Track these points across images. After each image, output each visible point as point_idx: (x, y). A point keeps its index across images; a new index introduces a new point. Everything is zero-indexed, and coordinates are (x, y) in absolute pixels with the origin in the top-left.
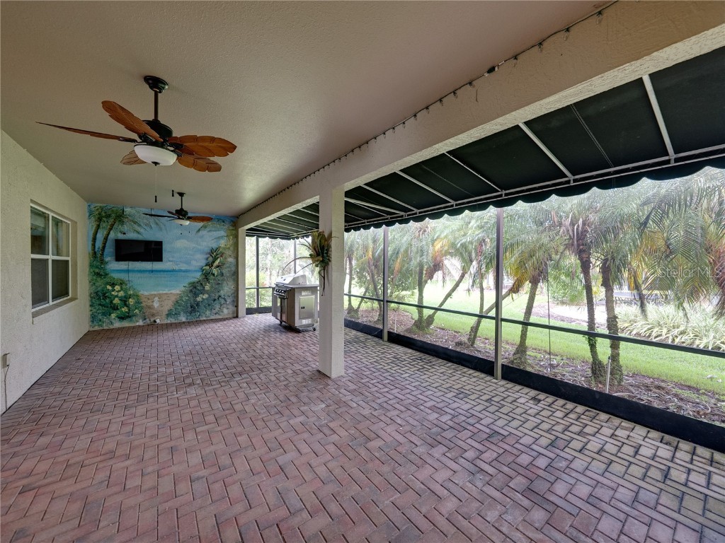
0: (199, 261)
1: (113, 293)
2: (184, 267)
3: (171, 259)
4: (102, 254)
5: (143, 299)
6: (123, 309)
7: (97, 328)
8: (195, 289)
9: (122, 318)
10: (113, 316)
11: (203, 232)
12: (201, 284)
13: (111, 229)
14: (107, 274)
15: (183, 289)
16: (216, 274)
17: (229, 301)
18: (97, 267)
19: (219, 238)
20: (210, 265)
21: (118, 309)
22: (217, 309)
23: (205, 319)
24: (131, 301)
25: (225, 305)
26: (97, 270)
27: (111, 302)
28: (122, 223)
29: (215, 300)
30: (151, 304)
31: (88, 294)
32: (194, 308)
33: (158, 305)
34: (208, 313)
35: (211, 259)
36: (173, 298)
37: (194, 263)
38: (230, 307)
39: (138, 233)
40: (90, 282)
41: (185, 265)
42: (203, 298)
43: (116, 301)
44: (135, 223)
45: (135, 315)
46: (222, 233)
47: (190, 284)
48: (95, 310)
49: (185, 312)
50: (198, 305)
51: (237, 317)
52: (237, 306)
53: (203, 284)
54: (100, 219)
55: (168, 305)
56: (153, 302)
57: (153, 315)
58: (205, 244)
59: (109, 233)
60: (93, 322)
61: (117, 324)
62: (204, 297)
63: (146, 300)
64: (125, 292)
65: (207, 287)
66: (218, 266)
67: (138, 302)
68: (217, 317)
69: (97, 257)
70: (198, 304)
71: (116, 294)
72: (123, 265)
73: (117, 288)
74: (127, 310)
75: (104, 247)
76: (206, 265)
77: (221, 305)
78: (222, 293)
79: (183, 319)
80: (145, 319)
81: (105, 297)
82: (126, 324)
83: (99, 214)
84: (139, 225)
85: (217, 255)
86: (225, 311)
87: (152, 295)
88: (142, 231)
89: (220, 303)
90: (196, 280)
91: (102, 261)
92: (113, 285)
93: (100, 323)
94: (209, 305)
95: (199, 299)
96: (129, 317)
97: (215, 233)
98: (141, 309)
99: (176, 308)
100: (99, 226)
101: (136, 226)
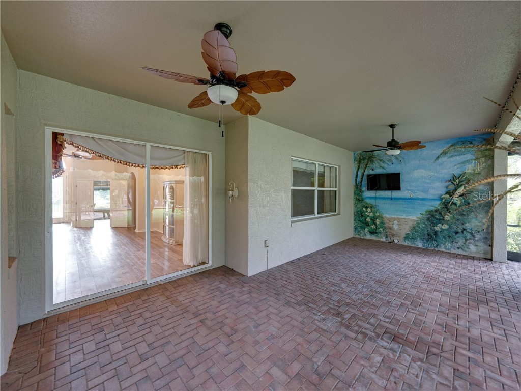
0: (438, 189)
1: (366, 213)
2: (421, 195)
3: (409, 188)
4: (361, 186)
5: (386, 221)
6: (372, 226)
7: (357, 236)
8: (433, 218)
9: (372, 233)
10: (366, 230)
11: (444, 159)
12: (440, 213)
13: (366, 168)
14: (363, 200)
15: (420, 216)
16: (458, 203)
17: (478, 237)
18: (358, 195)
19: (464, 163)
20: (451, 193)
21: (369, 226)
22: (461, 243)
23: (444, 250)
24: (378, 221)
25: (472, 241)
26: (358, 197)
27: (365, 220)
28: (372, 162)
29: (457, 233)
30: (391, 225)
31: (353, 213)
32: (432, 237)
33: (397, 227)
34: (448, 245)
35: (452, 187)
36: (410, 224)
37: (432, 191)
38: (480, 244)
39: (383, 168)
40: (354, 205)
41: (422, 193)
42: (441, 228)
43: (368, 219)
44: (381, 160)
45: (380, 232)
46: (469, 156)
47: (427, 212)
48: (356, 224)
49: (421, 239)
51: (491, 260)
52: (491, 246)
53: (443, 213)
54: (360, 162)
55: (406, 229)
56: (393, 224)
57: (393, 235)
58: (445, 171)
59: (364, 171)
60: (355, 231)
61: (369, 237)
62: (443, 227)
63: (388, 222)
64: (374, 214)
65: (448, 217)
66: (462, 195)
67: (382, 223)
68: (460, 252)
69: (358, 187)
70: (436, 233)
71: (368, 214)
72: (372, 194)
73: (369, 210)
74: (375, 228)
75: (362, 181)
76: (446, 194)
77: (466, 240)
78: (468, 226)
79: (420, 245)
80: (387, 237)
81: (362, 216)
82: (374, 237)
83: (360, 158)
84: (384, 162)
85: (460, 182)
86: (473, 248)
87: (392, 218)
88: (385, 166)
89: (465, 238)
90: (433, 209)
91: (361, 191)
92: (367, 208)
93: (359, 233)
94: (449, 237)
95: (437, 228)
96: (376, 233)
97: (458, 157)
98: (384, 228)
99: (413, 233)
100: (359, 166)
101: (381, 163)
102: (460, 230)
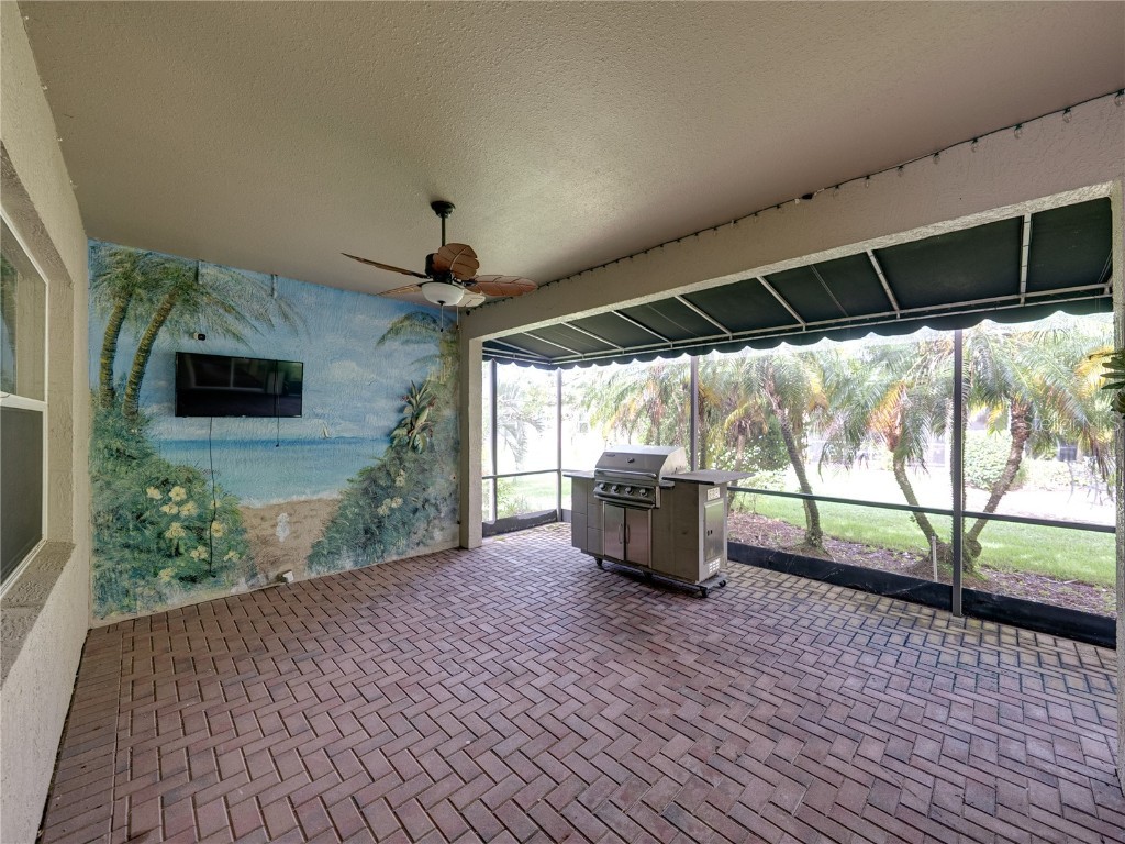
0: (383, 416)
1: (165, 509)
2: (348, 430)
3: (320, 410)
4: (134, 396)
5: (249, 521)
6: (194, 554)
7: (115, 618)
8: (375, 486)
9: (190, 580)
10: (165, 575)
11: (393, 345)
12: (388, 473)
13: (160, 323)
14: (147, 455)
15: (348, 487)
16: (420, 447)
17: (445, 509)
18: (118, 435)
19: (424, 360)
20: (408, 425)
21: (178, 553)
22: (421, 532)
23: (395, 558)
24: (217, 529)
25: (436, 522)
26: (117, 444)
27: (160, 535)
28: (196, 309)
29: (416, 511)
30: (270, 531)
31: (88, 516)
32: (371, 534)
33: (288, 532)
34: (403, 542)
35: (408, 411)
36: (325, 513)
37: (371, 420)
38: (447, 524)
39: (237, 337)
40: (95, 479)
41: (351, 426)
42: (391, 509)
43: (175, 531)
44: (229, 309)
45: (227, 567)
46: (432, 349)
47: (362, 473)
48: (109, 565)
49: (351, 547)
50: (380, 525)
51: (466, 548)
52: (460, 522)
53: (392, 470)
54: (127, 292)
55: (313, 531)
56: (274, 526)
57: (275, 562)
58: (395, 373)
59: (153, 337)
60: (102, 600)
61: (178, 598)
62: (394, 505)
64: (201, 504)
65: (400, 481)
66: (424, 429)
67: (236, 530)
68: (423, 551)
69: (119, 403)
70: (381, 523)
71: (175, 510)
72: (195, 427)
73: (178, 493)
74: (205, 556)
76: (400, 425)
77: (429, 522)
79: (348, 564)
80: (254, 575)
81: (141, 523)
82: (202, 594)
83: (127, 276)
84: (240, 317)
85: (422, 400)
86: (438, 535)
87: (272, 507)
88: (246, 332)
89: (427, 517)
90: (375, 463)
91: (133, 415)
92: (165, 485)
93: (126, 601)
94: (404, 524)
95: (382, 510)
96: (212, 574)
97: (416, 346)
98: (244, 548)
99: (330, 539)
100: (124, 310)
101: (230, 319)
102: (419, 505)
